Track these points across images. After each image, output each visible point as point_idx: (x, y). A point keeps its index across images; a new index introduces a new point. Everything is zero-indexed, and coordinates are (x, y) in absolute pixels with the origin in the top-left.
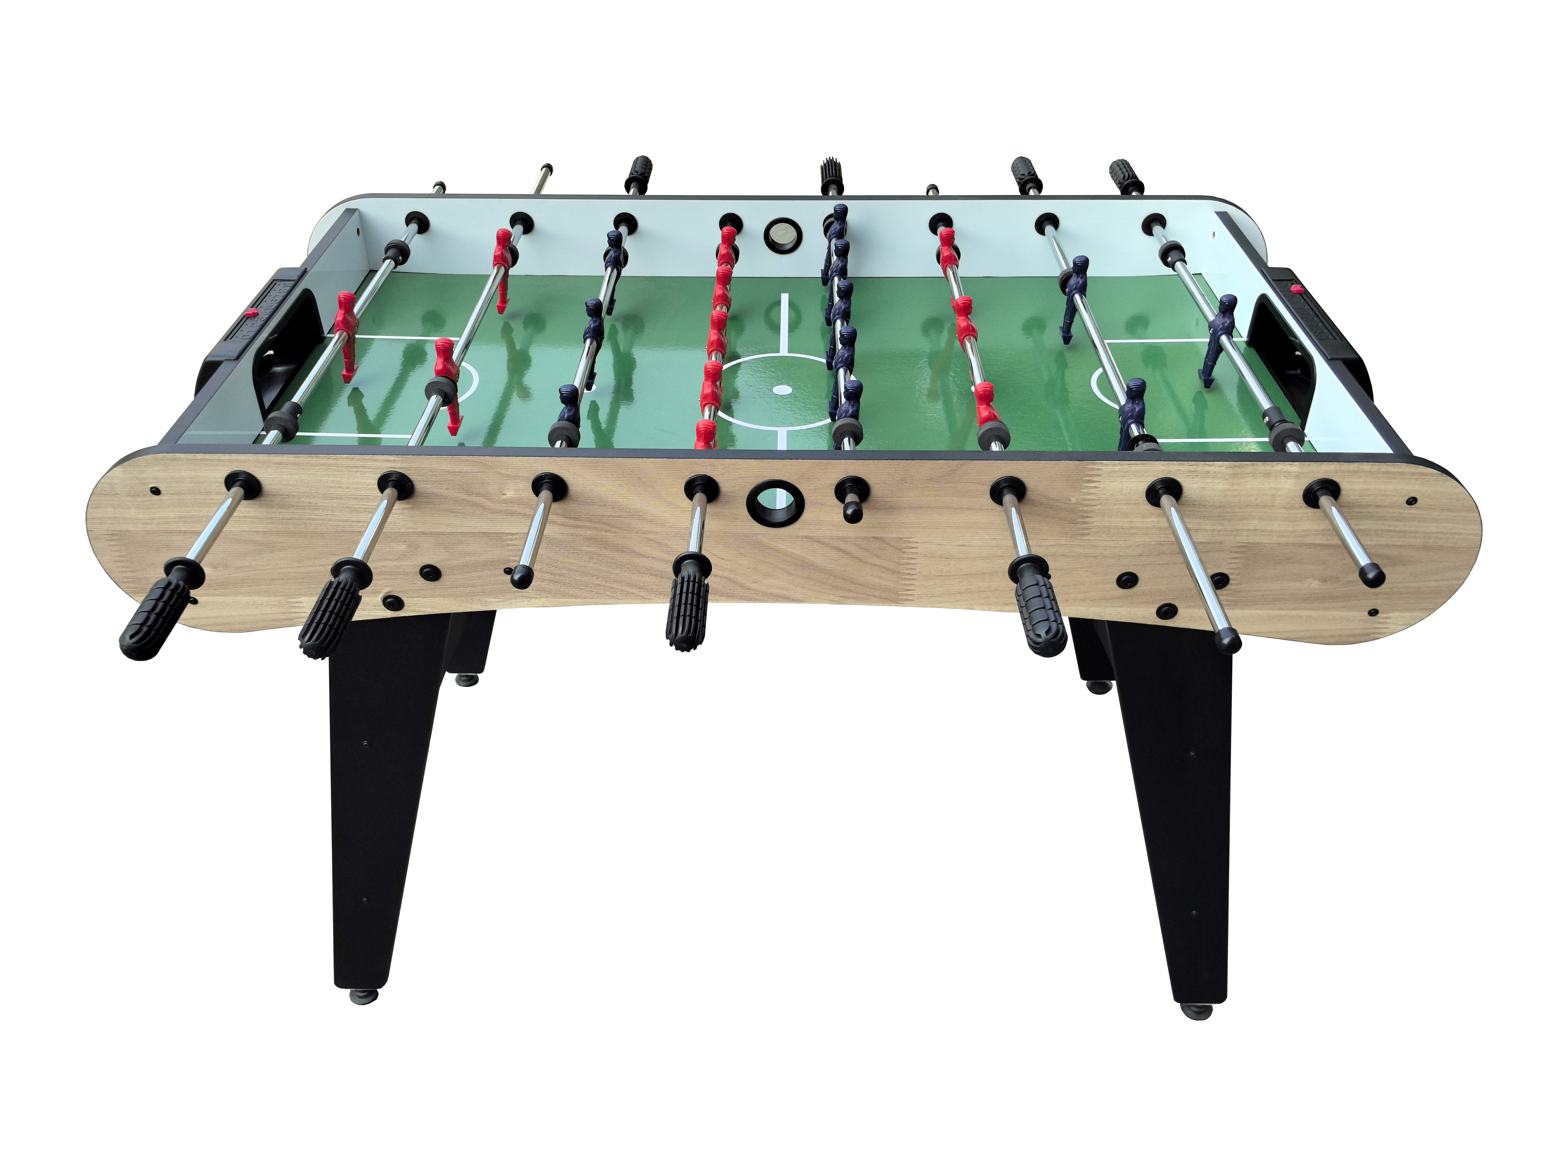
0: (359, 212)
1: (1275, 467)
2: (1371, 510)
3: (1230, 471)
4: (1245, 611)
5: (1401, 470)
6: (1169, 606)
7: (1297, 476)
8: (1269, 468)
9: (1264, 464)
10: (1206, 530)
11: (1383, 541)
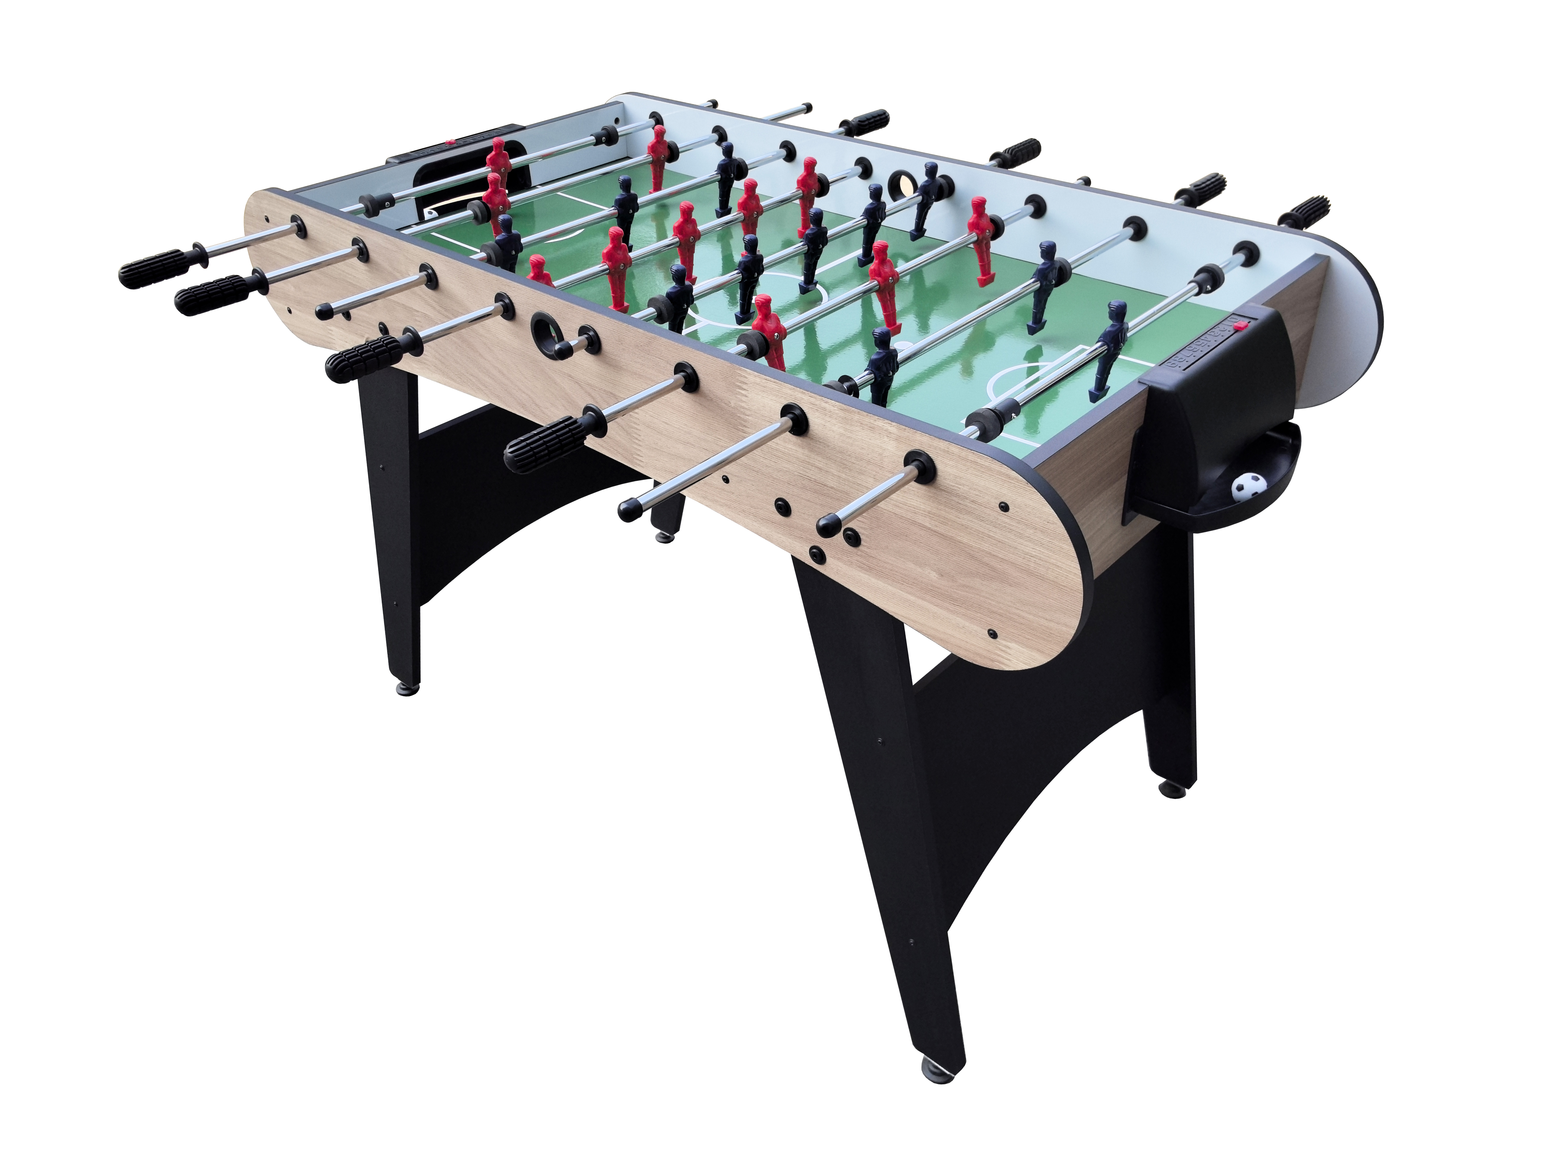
0: (624, 104)
1: (877, 422)
2: (967, 503)
3: (841, 414)
4: (880, 582)
5: (987, 464)
6: (819, 550)
7: (898, 439)
8: (872, 421)
9: (867, 415)
10: (833, 475)
11: (986, 547)
